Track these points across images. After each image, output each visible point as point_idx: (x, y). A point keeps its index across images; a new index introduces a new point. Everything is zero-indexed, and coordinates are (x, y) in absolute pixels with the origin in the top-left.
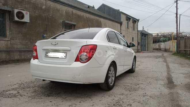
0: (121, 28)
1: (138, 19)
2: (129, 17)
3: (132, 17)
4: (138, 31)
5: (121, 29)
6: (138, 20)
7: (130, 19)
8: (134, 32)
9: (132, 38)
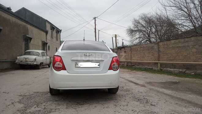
0: (46, 37)
1: (60, 29)
2: (53, 26)
3: (56, 27)
4: (60, 41)
5: (46, 39)
6: (61, 31)
7: (54, 28)
8: (57, 42)
9: (56, 48)
